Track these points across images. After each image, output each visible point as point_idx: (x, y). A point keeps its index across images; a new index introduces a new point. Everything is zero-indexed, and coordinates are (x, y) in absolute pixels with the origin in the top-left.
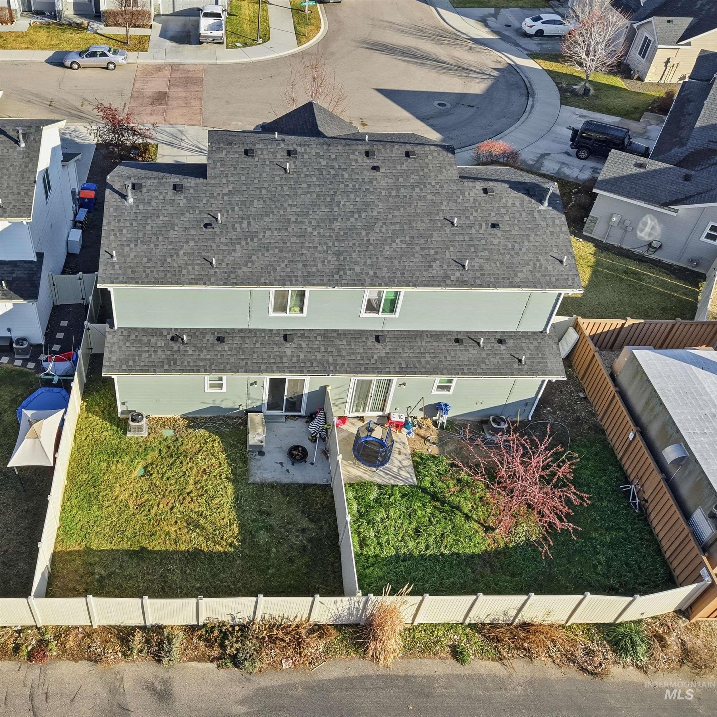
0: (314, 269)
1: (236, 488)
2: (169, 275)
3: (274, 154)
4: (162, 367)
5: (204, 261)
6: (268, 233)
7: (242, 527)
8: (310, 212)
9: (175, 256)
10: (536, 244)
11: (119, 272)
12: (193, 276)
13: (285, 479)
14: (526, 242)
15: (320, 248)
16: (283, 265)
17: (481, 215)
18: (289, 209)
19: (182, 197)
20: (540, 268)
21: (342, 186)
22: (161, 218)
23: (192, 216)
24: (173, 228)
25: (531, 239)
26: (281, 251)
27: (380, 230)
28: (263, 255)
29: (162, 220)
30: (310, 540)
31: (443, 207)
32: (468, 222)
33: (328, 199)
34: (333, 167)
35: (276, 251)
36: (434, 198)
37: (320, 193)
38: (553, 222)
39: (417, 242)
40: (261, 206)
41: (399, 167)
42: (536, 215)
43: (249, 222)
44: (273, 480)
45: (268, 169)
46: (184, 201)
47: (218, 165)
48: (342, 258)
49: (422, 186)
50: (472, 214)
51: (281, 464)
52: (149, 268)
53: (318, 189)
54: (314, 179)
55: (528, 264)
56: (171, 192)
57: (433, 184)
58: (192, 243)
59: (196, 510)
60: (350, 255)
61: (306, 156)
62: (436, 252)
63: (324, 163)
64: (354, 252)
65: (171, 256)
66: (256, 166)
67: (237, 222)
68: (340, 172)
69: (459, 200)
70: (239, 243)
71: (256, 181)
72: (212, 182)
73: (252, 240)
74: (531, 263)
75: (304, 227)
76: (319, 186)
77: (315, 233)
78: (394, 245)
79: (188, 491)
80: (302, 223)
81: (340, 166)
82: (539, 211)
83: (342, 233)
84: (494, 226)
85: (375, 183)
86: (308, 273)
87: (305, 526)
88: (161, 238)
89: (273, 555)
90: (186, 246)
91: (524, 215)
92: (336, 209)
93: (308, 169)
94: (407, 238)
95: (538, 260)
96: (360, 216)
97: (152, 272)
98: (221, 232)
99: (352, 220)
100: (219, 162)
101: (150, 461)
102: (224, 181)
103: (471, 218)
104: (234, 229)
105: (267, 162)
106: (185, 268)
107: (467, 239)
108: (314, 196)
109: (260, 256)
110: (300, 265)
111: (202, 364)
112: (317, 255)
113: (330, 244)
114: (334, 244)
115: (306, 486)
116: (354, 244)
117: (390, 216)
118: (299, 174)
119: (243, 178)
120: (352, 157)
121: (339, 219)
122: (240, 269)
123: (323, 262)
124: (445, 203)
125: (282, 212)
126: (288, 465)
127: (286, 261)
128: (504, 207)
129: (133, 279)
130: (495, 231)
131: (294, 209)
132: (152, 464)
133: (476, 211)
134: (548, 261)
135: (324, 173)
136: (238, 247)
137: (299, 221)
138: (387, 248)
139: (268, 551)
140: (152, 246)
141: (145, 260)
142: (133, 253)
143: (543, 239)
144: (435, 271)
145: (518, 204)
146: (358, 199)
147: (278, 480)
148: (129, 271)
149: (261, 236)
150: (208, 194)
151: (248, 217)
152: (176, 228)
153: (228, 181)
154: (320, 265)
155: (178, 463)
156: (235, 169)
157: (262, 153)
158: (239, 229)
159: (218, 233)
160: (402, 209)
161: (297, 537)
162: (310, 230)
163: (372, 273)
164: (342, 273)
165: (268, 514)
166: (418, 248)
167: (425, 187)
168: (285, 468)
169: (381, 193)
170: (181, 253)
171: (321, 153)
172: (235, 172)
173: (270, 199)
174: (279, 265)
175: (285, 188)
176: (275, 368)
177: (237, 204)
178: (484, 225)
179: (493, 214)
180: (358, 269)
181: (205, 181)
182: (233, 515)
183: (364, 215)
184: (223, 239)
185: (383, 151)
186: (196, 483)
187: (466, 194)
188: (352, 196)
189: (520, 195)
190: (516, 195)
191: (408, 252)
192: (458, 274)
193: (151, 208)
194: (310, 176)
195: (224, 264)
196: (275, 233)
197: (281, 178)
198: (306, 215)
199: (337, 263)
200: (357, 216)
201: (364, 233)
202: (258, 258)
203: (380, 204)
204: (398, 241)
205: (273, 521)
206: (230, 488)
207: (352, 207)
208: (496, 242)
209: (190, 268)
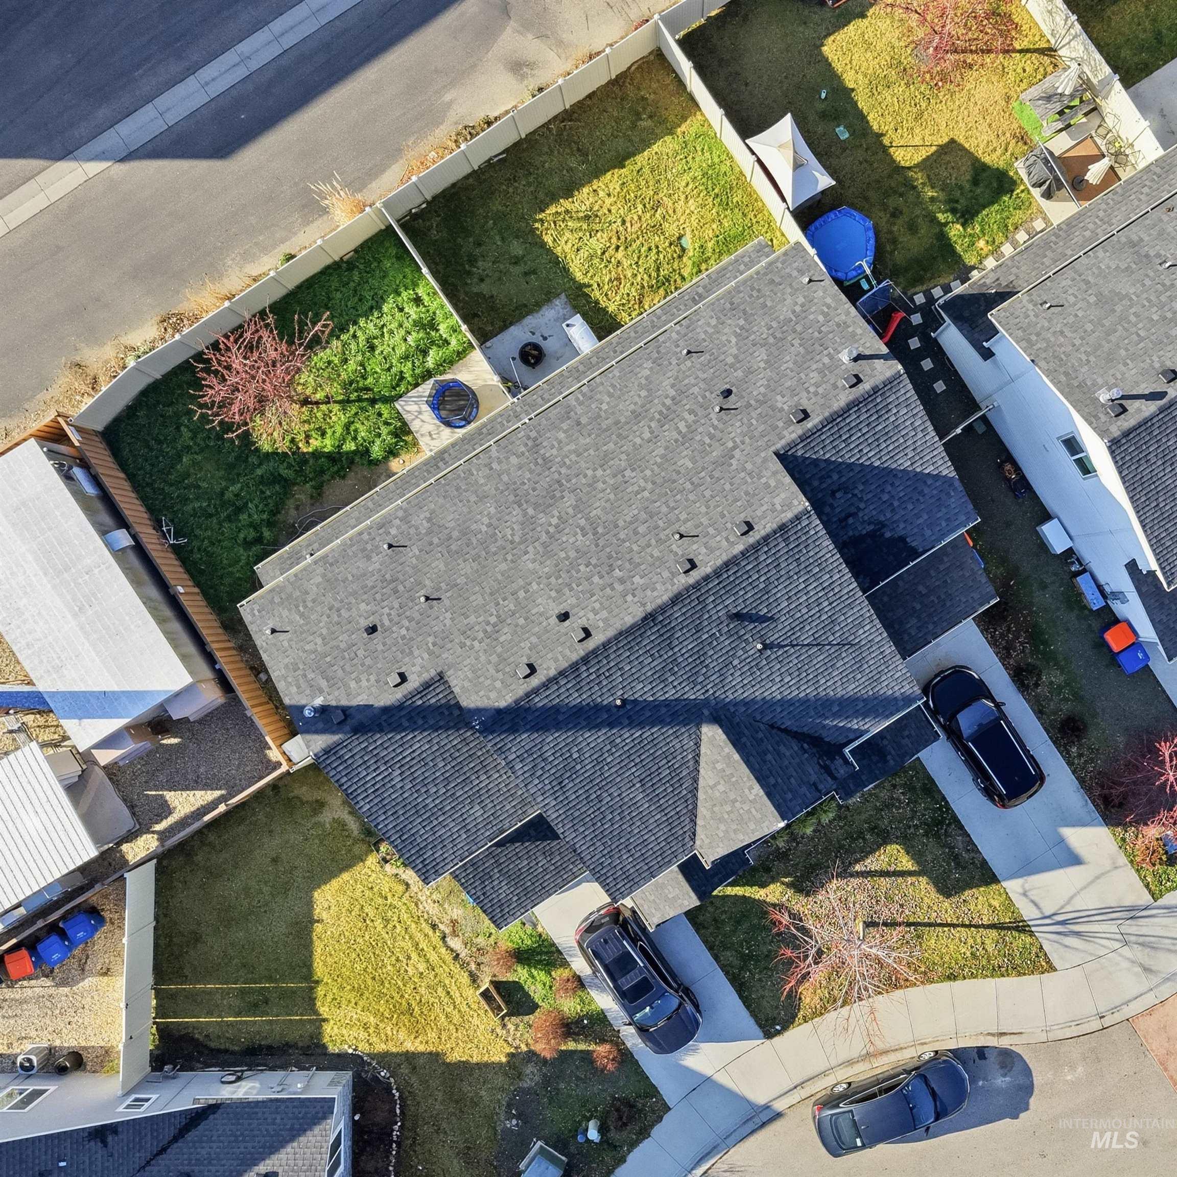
0: (565, 426)
1: (573, 280)
2: (728, 306)
3: (711, 550)
4: (705, 287)
5: (699, 349)
6: (647, 435)
7: (543, 245)
8: (612, 496)
9: (739, 331)
10: (311, 638)
11: (788, 270)
12: (700, 323)
13: (530, 321)
14: (324, 631)
15: (573, 457)
16: (604, 407)
17: (394, 635)
18: (642, 483)
19: (786, 407)
20: (297, 607)
21: (594, 561)
22: (790, 365)
23: (755, 393)
24: (767, 362)
25: (319, 641)
26: (617, 423)
27: (513, 529)
28: (636, 404)
29: (788, 362)
30: (469, 273)
31: (448, 615)
32: (408, 614)
33: (600, 530)
34: (622, 581)
35: (623, 420)
36: (466, 622)
37: (615, 531)
38: (299, 687)
39: (459, 543)
40: (679, 463)
41: (534, 639)
42: (324, 684)
43: (680, 432)
44: (541, 312)
45: (704, 520)
46: (779, 405)
47: (773, 483)
48: (540, 461)
49: (489, 629)
50: (408, 629)
51: (545, 339)
52: (758, 298)
53: (622, 536)
54: (635, 547)
55: (314, 601)
56: (806, 404)
57: (476, 643)
58: (730, 360)
59: (599, 234)
60: (531, 471)
61: (666, 574)
62: (431, 544)
63: (637, 579)
64: (529, 480)
65: (742, 328)
66: (723, 516)
67: (695, 422)
68: (607, 579)
69: (431, 639)
70: (673, 399)
71: (708, 493)
72: (763, 455)
73: (661, 413)
74: (310, 604)
75: (608, 471)
76: (624, 541)
77: (590, 473)
78: (486, 520)
79: (622, 248)
80: (615, 476)
81: (613, 589)
82: (321, 691)
83: (558, 495)
84: (372, 630)
85: (553, 594)
86: (569, 418)
87: (483, 285)
88: (771, 340)
89: (497, 238)
90: (734, 351)
91: (340, 673)
92: (582, 522)
93: (652, 556)
94: (474, 541)
95: (302, 615)
96: (548, 532)
97: (751, 296)
98: (704, 397)
99: (554, 521)
100: (776, 487)
101: (685, 259)
102: (749, 466)
103: (406, 623)
104: (691, 412)
105: (711, 531)
106: (715, 326)
107: (401, 588)
108: (621, 523)
109: (637, 399)
110: (584, 420)
111: (664, 318)
112: (572, 447)
113: (563, 470)
114: (560, 473)
115: (505, 327)
116: (534, 490)
117: (509, 557)
118: (660, 541)
119: (727, 487)
120: (604, 614)
121: (570, 511)
122: (651, 369)
123: (560, 442)
124: (448, 622)
125: (648, 473)
126: (537, 339)
127: (603, 414)
128: (370, 667)
129: (766, 274)
130: (369, 623)
131: (636, 488)
132: (680, 257)
133: (403, 638)
134: (291, 622)
135: (627, 565)
136: (672, 392)
137: (619, 476)
138: (492, 510)
139: (503, 239)
140: (774, 324)
141: (769, 304)
142: (789, 301)
143: (305, 651)
144: (422, 516)
145: (353, 684)
146: (563, 555)
147: (535, 315)
148: (777, 280)
149: (653, 425)
150: (756, 433)
151: (686, 438)
152: (762, 365)
153: (744, 469)
154: (562, 435)
155: (654, 274)
156: (747, 493)
157: (727, 539)
158: (686, 415)
159: (707, 394)
160: (500, 577)
161: (484, 270)
162: (599, 472)
163: (495, 466)
164: (530, 443)
165: (526, 274)
166: (455, 534)
167: (485, 631)
168: (538, 334)
169: (538, 584)
170: (734, 340)
171: (649, 593)
172: (744, 487)
173: (674, 481)
174: (608, 403)
175: (664, 509)
176: (581, 368)
177: (710, 446)
178: (387, 623)
179: (380, 647)
180: (514, 460)
181: (773, 448)
182: (558, 251)
183: (544, 537)
184: (696, 390)
185: (567, 652)
186: (619, 262)
187: (426, 656)
188: (572, 554)
189: (355, 702)
190: (359, 698)
191: (464, 522)
192: (393, 531)
193: (814, 367)
194: (643, 548)
195: (674, 362)
196: (638, 441)
197: (678, 520)
198: (615, 488)
199: (542, 452)
200: (552, 530)
201: (531, 511)
202: (639, 396)
203: (531, 566)
204: (484, 528)
205: (517, 270)
206: (579, 276)
207: (564, 539)
208: (363, 606)
209: (710, 330)
